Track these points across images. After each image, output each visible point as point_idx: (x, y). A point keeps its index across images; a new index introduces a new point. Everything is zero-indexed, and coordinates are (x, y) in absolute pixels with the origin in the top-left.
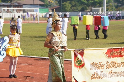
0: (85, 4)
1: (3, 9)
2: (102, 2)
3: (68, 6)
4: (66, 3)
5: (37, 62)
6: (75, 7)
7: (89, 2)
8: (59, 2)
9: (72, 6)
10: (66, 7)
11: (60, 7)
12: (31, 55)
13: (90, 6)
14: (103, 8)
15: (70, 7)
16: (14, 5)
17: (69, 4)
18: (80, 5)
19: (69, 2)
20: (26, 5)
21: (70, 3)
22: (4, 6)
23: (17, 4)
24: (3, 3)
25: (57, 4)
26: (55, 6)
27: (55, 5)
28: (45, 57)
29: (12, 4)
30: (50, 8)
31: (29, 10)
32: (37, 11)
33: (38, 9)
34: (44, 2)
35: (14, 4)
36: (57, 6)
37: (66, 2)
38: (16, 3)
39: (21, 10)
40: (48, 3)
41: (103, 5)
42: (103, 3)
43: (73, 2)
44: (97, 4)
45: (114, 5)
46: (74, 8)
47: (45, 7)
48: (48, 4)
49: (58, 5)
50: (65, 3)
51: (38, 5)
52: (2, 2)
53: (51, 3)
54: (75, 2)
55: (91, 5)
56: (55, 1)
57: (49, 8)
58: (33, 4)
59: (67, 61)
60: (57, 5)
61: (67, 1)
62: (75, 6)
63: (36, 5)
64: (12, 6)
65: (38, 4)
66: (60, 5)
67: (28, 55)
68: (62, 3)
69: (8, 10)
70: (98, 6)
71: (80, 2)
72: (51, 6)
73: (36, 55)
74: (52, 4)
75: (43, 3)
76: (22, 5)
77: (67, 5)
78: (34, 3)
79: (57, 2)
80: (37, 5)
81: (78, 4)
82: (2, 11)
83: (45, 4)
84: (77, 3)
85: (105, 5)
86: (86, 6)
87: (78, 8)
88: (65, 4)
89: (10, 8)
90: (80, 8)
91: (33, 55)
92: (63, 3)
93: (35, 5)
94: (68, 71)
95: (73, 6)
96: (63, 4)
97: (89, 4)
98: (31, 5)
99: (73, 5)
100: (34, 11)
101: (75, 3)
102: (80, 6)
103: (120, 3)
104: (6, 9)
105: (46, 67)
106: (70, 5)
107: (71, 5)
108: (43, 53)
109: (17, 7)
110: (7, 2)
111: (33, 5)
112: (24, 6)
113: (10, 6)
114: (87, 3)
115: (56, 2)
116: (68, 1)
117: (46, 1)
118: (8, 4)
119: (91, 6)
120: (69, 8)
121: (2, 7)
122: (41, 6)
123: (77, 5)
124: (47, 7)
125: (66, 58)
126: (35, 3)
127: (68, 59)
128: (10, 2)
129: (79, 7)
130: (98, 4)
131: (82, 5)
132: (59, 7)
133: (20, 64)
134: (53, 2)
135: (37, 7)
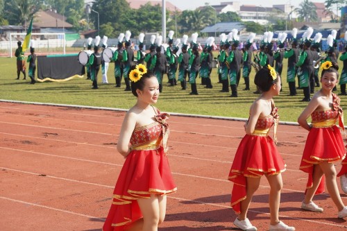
0: (135, 27)
1: (11, 34)
3: (109, 30)
4: (107, 25)
5: (62, 113)
7: (141, 24)
8: (96, 25)
10: (105, 31)
11: (98, 31)
12: (53, 102)
13: (141, 29)
14: (162, 32)
17: (110, 27)
18: (128, 28)
19: (111, 23)
20: (45, 28)
21: (113, 25)
22: (13, 30)
24: (11, 26)
25: (92, 26)
26: (89, 30)
27: (90, 28)
29: (24, 27)
30: (81, 32)
31: (50, 36)
32: (62, 37)
33: (64, 34)
34: (72, 23)
35: (26, 27)
36: (93, 30)
39: (37, 36)
40: (78, 25)
41: (161, 29)
42: (161, 25)
43: (117, 25)
44: (152, 26)
45: (178, 29)
46: (117, 33)
47: (73, 31)
48: (79, 27)
49: (94, 28)
50: (104, 25)
51: (64, 29)
52: (10, 24)
53: (84, 25)
54: (120, 24)
55: (144, 28)
56: (89, 23)
58: (55, 26)
60: (92, 28)
62: (119, 29)
64: (24, 30)
65: (64, 26)
66: (97, 28)
67: (49, 102)
68: (100, 25)
69: (18, 36)
70: (154, 30)
71: (126, 24)
72: (82, 29)
73: (61, 102)
74: (84, 27)
75: (70, 26)
76: (38, 28)
77: (108, 28)
78: (57, 25)
80: (62, 28)
81: (124, 26)
82: (9, 38)
83: (75, 26)
84: (122, 24)
85: (165, 28)
88: (105, 27)
91: (57, 102)
93: (59, 28)
94: (109, 126)
95: (117, 30)
96: (102, 26)
97: (141, 27)
98: (53, 28)
99: (117, 28)
100: (57, 38)
103: (186, 26)
104: (15, 34)
106: (112, 28)
107: (114, 29)
110: (17, 25)
111: (56, 28)
112: (42, 30)
113: (21, 31)
114: (137, 25)
115: (91, 23)
116: (109, 23)
117: (76, 22)
118: (19, 27)
119: (144, 31)
120: (111, 33)
121: (9, 32)
122: (68, 29)
123: (123, 28)
124: (77, 32)
126: (59, 26)
128: (21, 24)
130: (154, 27)
133: (36, 115)
134: (86, 23)
135: (62, 31)
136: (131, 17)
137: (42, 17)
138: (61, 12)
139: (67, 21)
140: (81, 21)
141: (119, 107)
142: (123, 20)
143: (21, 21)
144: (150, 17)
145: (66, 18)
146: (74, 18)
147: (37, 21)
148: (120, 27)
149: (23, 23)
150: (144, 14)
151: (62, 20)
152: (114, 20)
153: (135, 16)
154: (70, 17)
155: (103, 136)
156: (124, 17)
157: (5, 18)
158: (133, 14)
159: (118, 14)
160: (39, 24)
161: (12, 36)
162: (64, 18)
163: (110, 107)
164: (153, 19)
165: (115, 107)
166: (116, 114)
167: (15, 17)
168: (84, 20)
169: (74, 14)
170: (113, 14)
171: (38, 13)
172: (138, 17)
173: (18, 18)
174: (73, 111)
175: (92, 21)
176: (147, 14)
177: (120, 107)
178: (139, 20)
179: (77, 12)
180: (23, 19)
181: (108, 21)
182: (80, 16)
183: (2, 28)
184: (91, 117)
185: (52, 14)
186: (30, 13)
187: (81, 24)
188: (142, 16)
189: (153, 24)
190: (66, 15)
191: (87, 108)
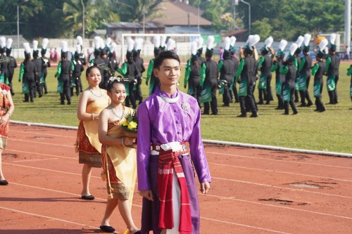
0: (303, 25)
1: (124, 35)
2: (341, 21)
3: (264, 30)
4: (262, 23)
6: (281, 30)
7: (312, 20)
8: (246, 21)
9: (274, 29)
10: (259, 31)
11: (248, 31)
13: (313, 28)
14: (345, 33)
15: (269, 31)
16: (147, 27)
17: (267, 25)
18: (293, 27)
19: (267, 19)
20: (172, 26)
21: (270, 23)
22: (125, 29)
23: (152, 25)
24: (123, 23)
25: (239, 24)
26: (236, 29)
27: (236, 27)
28: (215, 139)
29: (142, 24)
30: (224, 32)
31: (179, 38)
33: (199, 35)
34: (210, 19)
35: (146, 24)
36: (241, 29)
37: (260, 20)
38: (150, 22)
40: (220, 21)
41: (343, 27)
42: (344, 22)
43: (277, 22)
44: (329, 24)
46: (278, 34)
47: (213, 31)
48: (221, 25)
49: (243, 26)
50: (258, 22)
51: (198, 27)
52: (122, 20)
53: (228, 21)
54: (281, 20)
55: (317, 27)
56: (236, 18)
57: (222, 34)
58: (187, 24)
59: (265, 149)
60: (240, 26)
61: (263, 18)
62: (280, 28)
63: (195, 28)
64: (141, 29)
65: (199, 24)
66: (246, 27)
68: (252, 22)
70: (332, 29)
71: (291, 21)
72: (225, 28)
74: (229, 24)
76: (162, 26)
77: (263, 26)
78: (189, 22)
79: (240, 20)
80: (196, 26)
81: (287, 24)
82: (119, 41)
83: (214, 24)
84: (284, 21)
85: (349, 27)
86: (304, 28)
87: (287, 32)
88: (259, 25)
89: (138, 33)
90: (292, 35)
92: (254, 21)
93: (192, 26)
94: (267, 172)
95: (277, 29)
96: (254, 24)
97: (312, 25)
98: (183, 26)
99: (277, 26)
100: (189, 41)
101: (280, 23)
102: (291, 29)
104: (129, 34)
105: (217, 163)
106: (269, 27)
107: (272, 28)
108: (212, 131)
109: (152, 32)
110: (132, 22)
111: (188, 26)
112: (167, 29)
113: (138, 30)
114: (307, 22)
115: (238, 19)
116: (265, 18)
117: (216, 18)
118: (134, 24)
119: (317, 30)
120: (267, 34)
121: (121, 32)
122: (206, 29)
123: (285, 26)
124: (218, 32)
125: (262, 144)
126: (192, 23)
127: (267, 144)
128: (137, 20)
129: (289, 30)
130: (332, 26)
131: (295, 27)
132: (244, 30)
134: (231, 19)
135: (196, 31)
136: (299, 10)
137: (167, 11)
138: (195, 3)
139: (204, 16)
140: (224, 16)
141: (280, 145)
142: (286, 15)
143: (137, 17)
144: (327, 9)
145: (202, 12)
146: (214, 12)
147: (161, 16)
148: (281, 25)
149: (141, 19)
150: (318, 5)
151: (196, 14)
152: (272, 15)
153: (304, 8)
154: (208, 10)
155: (259, 187)
156: (288, 10)
157: (115, 12)
158: (300, 5)
159: (279, 5)
160: (163, 21)
161: (125, 38)
162: (200, 12)
163: (268, 144)
164: (332, 13)
165: (275, 144)
166: (277, 155)
167: (129, 9)
168: (228, 14)
169: (215, 6)
170: (271, 6)
171: (162, 4)
172: (309, 9)
173: (132, 11)
174: (213, 148)
175: (240, 16)
176: (322, 5)
177: (283, 145)
178: (310, 15)
179: (219, 4)
180: (140, 13)
181: (264, 16)
182: (223, 9)
183: (109, 26)
184: (240, 158)
185: (182, 5)
186: (150, 5)
187: (224, 20)
188: (315, 8)
189: (330, 21)
190: (202, 7)
191: (233, 145)
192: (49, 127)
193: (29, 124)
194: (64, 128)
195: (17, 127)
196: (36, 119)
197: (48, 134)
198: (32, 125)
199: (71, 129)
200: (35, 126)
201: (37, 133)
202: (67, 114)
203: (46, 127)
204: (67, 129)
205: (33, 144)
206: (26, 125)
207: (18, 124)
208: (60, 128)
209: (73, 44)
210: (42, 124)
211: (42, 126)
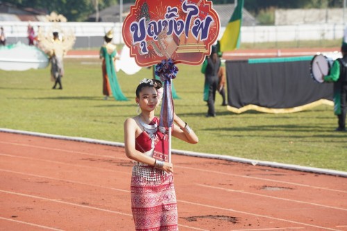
192: (287, 169)
193: (254, 162)
194: (311, 172)
195: (235, 167)
196: (264, 153)
197: (285, 181)
198: (258, 165)
199: (324, 174)
200: (263, 165)
201: (268, 180)
202: (316, 145)
203: (281, 168)
204: (317, 173)
205: (262, 199)
206: (250, 164)
207: (237, 162)
208: (305, 171)
209: (327, 17)
210: (274, 163)
211: (275, 167)
